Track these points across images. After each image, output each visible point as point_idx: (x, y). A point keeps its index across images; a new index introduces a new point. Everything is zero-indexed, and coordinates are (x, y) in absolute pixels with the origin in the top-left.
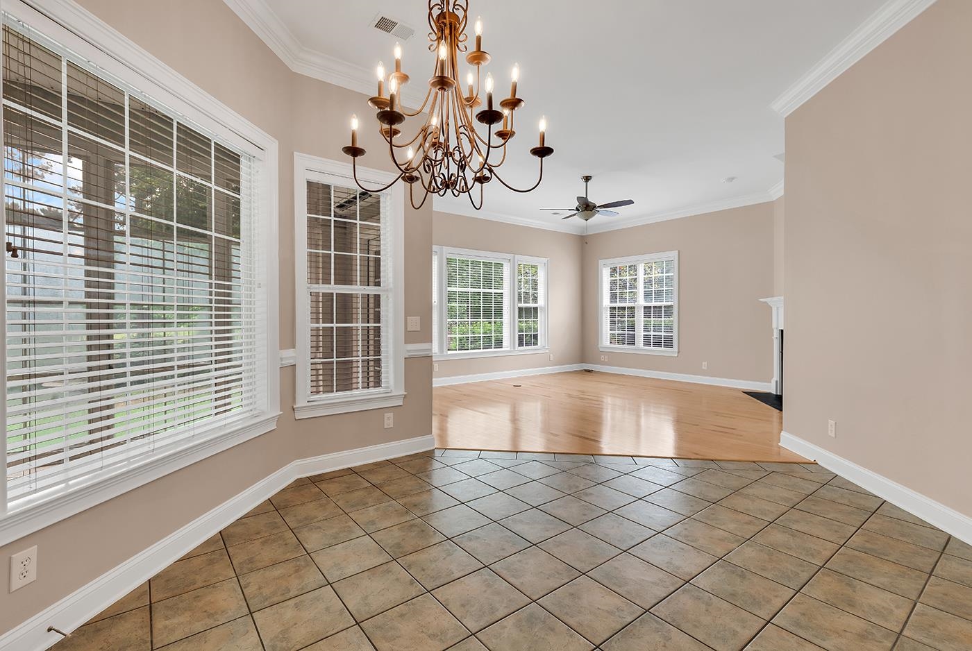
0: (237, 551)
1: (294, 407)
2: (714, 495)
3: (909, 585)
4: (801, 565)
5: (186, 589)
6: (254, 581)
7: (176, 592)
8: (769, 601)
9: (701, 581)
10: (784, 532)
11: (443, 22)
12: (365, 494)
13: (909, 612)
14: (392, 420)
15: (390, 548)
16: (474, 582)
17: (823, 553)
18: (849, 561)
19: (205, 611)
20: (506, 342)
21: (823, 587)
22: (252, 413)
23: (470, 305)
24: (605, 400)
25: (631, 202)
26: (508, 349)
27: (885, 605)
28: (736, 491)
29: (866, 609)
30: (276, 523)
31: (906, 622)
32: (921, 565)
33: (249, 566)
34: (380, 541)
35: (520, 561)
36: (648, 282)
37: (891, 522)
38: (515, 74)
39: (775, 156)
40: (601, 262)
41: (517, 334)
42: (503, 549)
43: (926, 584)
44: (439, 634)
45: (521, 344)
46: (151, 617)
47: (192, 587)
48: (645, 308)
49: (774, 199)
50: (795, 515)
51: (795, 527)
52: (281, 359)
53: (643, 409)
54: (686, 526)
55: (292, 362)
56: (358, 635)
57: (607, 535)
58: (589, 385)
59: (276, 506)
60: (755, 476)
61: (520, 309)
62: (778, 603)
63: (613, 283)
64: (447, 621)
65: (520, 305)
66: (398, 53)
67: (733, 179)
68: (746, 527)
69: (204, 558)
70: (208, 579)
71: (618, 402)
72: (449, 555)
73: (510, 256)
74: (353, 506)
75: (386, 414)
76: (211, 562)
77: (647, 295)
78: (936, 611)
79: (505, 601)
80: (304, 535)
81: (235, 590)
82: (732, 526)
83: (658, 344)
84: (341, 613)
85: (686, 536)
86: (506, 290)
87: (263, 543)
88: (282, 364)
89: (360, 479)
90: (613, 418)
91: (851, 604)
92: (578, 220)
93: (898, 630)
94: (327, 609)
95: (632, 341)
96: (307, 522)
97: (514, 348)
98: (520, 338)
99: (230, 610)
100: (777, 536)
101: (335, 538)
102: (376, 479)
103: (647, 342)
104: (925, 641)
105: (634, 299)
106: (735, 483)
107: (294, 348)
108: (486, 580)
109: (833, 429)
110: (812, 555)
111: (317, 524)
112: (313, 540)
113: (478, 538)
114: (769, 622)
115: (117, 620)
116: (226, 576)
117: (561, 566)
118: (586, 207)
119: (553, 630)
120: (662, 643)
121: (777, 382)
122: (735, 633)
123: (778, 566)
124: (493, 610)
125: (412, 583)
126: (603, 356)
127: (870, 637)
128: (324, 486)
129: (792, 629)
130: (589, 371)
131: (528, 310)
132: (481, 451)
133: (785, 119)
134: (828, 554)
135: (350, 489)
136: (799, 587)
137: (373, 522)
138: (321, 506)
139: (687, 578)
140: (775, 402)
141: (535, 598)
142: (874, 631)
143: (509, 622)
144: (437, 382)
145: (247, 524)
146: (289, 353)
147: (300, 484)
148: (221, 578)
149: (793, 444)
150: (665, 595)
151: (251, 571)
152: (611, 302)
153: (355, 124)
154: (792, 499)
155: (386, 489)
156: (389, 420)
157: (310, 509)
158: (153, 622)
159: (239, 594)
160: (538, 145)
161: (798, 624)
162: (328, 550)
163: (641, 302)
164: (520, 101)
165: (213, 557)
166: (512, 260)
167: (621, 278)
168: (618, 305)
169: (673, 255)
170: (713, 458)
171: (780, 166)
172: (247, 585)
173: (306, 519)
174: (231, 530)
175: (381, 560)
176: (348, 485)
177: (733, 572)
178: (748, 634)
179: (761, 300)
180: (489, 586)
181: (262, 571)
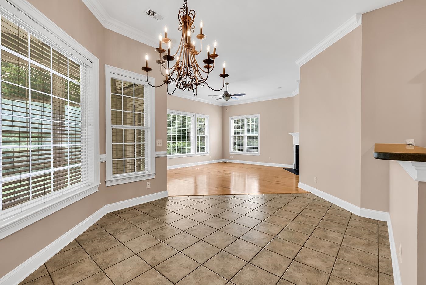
0: (87, 246)
1: (106, 180)
2: (279, 206)
3: (342, 230)
4: (310, 227)
5: (66, 265)
6: (99, 258)
7: (61, 267)
8: (302, 240)
9: (280, 236)
10: (304, 217)
11: (185, 20)
12: (142, 217)
13: (343, 238)
14: (150, 185)
15: (159, 237)
16: (197, 246)
17: (316, 222)
18: (325, 224)
19: (79, 273)
20: (192, 151)
21: (318, 233)
22: (87, 184)
23: (171, 135)
24: (232, 173)
25: (244, 94)
26: (193, 154)
27: (336, 236)
28: (286, 204)
29: (331, 238)
30: (102, 233)
31: (342, 241)
32: (345, 223)
33: (95, 252)
34: (154, 235)
35: (214, 236)
36: (248, 126)
37: (335, 210)
38: (215, 45)
39: (297, 81)
40: (230, 118)
41: (197, 147)
42: (207, 233)
43: (346, 229)
44: (188, 266)
45: (198, 151)
46: (51, 279)
47: (69, 264)
48: (247, 136)
49: (294, 96)
50: (306, 210)
51: (307, 215)
52: (100, 159)
53: (247, 176)
54: (272, 218)
55: (104, 160)
56: (154, 272)
57: (244, 223)
58: (226, 168)
59: (100, 225)
60: (292, 198)
61: (198, 137)
62: (305, 240)
63: (235, 126)
64: (190, 261)
65: (198, 135)
66: (166, 30)
67: (280, 87)
68: (291, 216)
69: (70, 251)
70: (76, 259)
71: (237, 174)
72: (185, 237)
73: (194, 114)
74: (137, 222)
75: (147, 182)
76: (75, 252)
77: (248, 131)
78: (350, 236)
79: (211, 251)
80: (118, 236)
81: (91, 262)
82: (287, 216)
83: (252, 150)
84: (145, 265)
85: (272, 221)
86: (192, 129)
87: (99, 242)
88: (100, 161)
89: (137, 211)
90: (235, 180)
91: (326, 237)
92: (223, 100)
93: (340, 244)
94: (138, 264)
95: (242, 149)
96: (117, 231)
97: (196, 153)
98: (198, 149)
99: (92, 270)
100: (302, 218)
101: (133, 236)
102: (146, 210)
103: (248, 150)
104: (348, 246)
105: (243, 133)
106: (285, 201)
107: (105, 154)
108: (202, 245)
109: (316, 180)
110: (313, 223)
111: (123, 231)
112: (123, 238)
113: (195, 230)
114: (303, 246)
115: (34, 283)
116: (84, 257)
117: (230, 236)
118: (227, 95)
119: (231, 259)
120: (270, 258)
121: (295, 164)
122: (293, 251)
123: (303, 228)
124: (207, 255)
125: (172, 250)
126: (231, 156)
127: (333, 247)
128: (121, 215)
129: (310, 247)
130: (226, 162)
131: (201, 137)
132: (188, 196)
133: (300, 67)
134: (318, 222)
135: (134, 216)
136: (311, 234)
137: (149, 228)
138: (123, 224)
139: (275, 235)
140: (294, 172)
141: (222, 249)
142: (334, 245)
143: (214, 258)
144: (169, 168)
145: (88, 234)
146: (103, 156)
147: (109, 216)
148: (82, 259)
149: (303, 186)
150: (268, 242)
151: (96, 254)
152: (234, 134)
153: (147, 58)
154: (304, 205)
155: (151, 214)
156: (149, 185)
157: (117, 225)
158: (54, 281)
159: (94, 264)
160: (223, 73)
161: (312, 246)
162: (131, 241)
163: (246, 134)
164: (217, 55)
165: (75, 250)
166: (194, 116)
167: (238, 124)
168: (237, 135)
169: (258, 116)
170: (277, 193)
171: (298, 84)
172: (97, 260)
173: (117, 230)
174: (81, 238)
175: (156, 242)
176: (132, 214)
177: (289, 232)
178: (297, 251)
179: (290, 134)
180: (204, 247)
181: (102, 253)
